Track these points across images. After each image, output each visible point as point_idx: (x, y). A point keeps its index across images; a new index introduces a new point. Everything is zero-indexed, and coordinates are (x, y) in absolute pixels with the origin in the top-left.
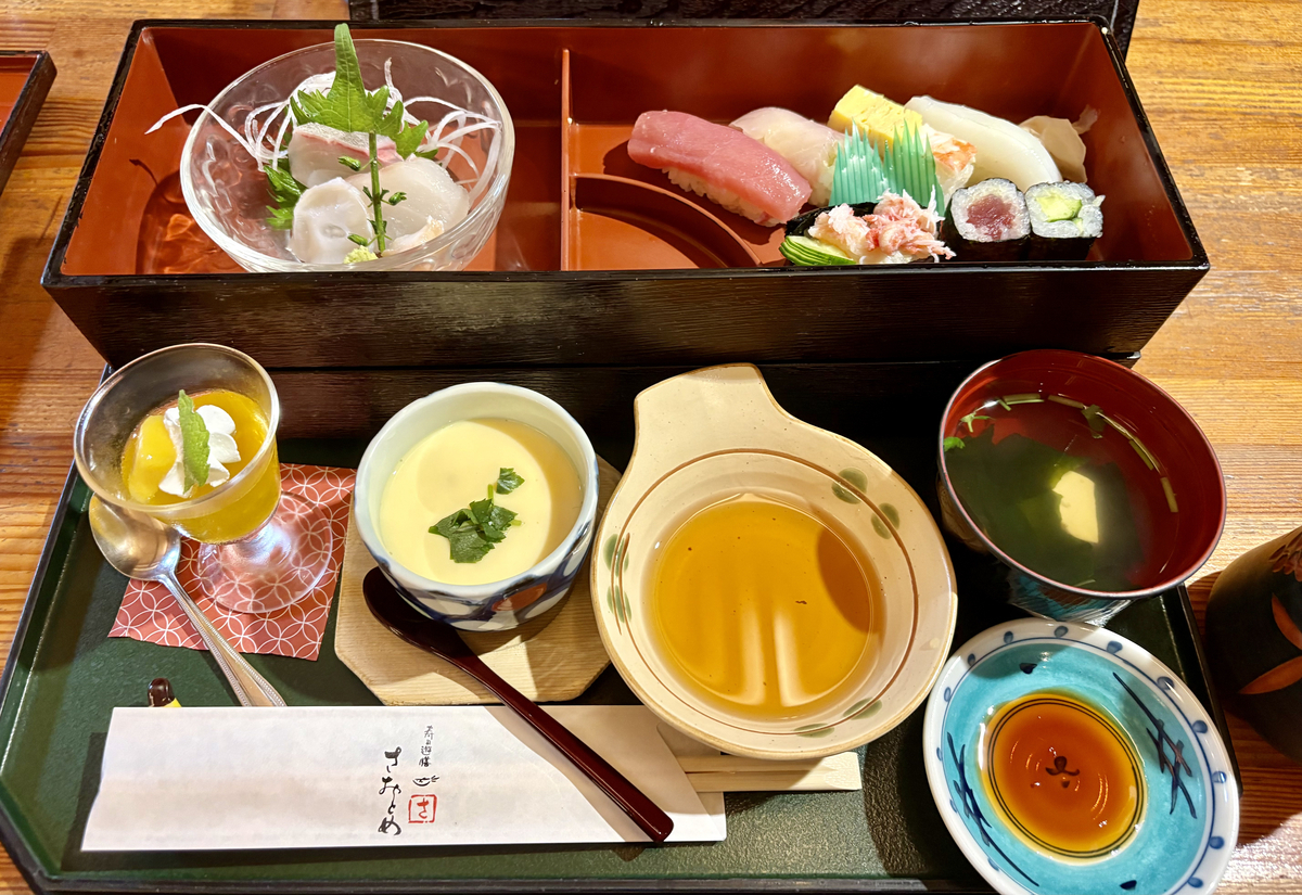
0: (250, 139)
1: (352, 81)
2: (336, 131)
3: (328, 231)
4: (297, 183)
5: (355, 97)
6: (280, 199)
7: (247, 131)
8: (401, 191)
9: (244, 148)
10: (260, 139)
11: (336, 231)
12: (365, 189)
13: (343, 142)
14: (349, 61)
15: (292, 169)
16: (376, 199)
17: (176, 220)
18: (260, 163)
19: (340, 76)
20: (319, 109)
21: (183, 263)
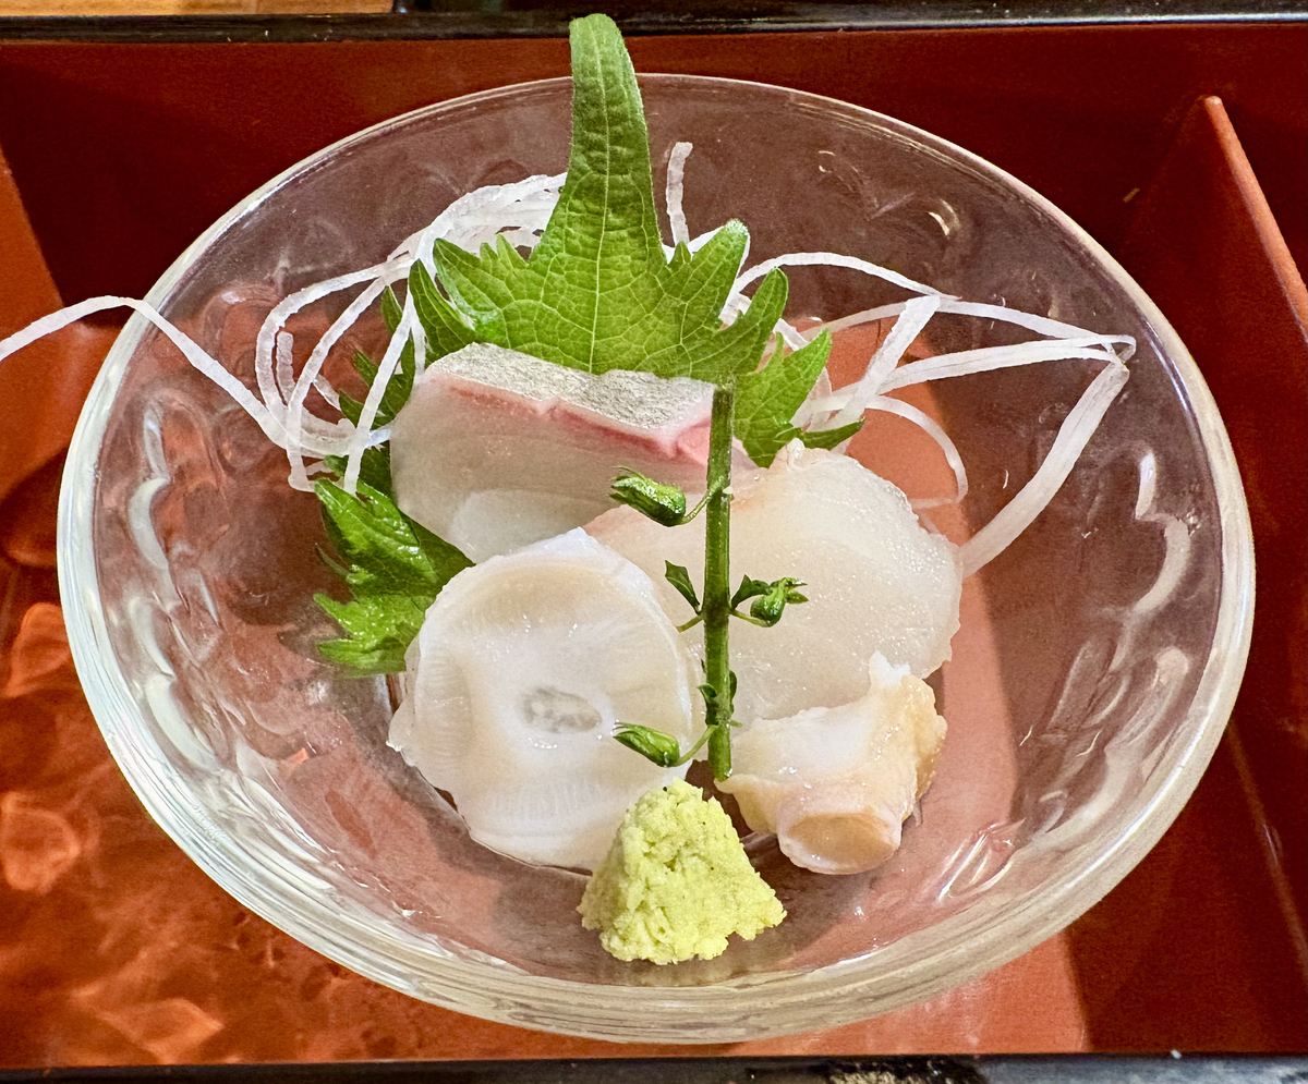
0: (271, 396)
1: (617, 206)
2: (559, 373)
3: (539, 707)
4: (414, 527)
5: (623, 259)
6: (358, 576)
7: (262, 367)
8: (789, 576)
9: (252, 424)
10: (301, 392)
11: (565, 708)
12: (676, 574)
13: (588, 410)
14: (616, 140)
15: (400, 484)
16: (715, 611)
17: (37, 624)
18: (295, 461)
19: (581, 191)
20: (499, 301)
21: (59, 779)
